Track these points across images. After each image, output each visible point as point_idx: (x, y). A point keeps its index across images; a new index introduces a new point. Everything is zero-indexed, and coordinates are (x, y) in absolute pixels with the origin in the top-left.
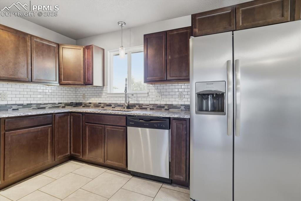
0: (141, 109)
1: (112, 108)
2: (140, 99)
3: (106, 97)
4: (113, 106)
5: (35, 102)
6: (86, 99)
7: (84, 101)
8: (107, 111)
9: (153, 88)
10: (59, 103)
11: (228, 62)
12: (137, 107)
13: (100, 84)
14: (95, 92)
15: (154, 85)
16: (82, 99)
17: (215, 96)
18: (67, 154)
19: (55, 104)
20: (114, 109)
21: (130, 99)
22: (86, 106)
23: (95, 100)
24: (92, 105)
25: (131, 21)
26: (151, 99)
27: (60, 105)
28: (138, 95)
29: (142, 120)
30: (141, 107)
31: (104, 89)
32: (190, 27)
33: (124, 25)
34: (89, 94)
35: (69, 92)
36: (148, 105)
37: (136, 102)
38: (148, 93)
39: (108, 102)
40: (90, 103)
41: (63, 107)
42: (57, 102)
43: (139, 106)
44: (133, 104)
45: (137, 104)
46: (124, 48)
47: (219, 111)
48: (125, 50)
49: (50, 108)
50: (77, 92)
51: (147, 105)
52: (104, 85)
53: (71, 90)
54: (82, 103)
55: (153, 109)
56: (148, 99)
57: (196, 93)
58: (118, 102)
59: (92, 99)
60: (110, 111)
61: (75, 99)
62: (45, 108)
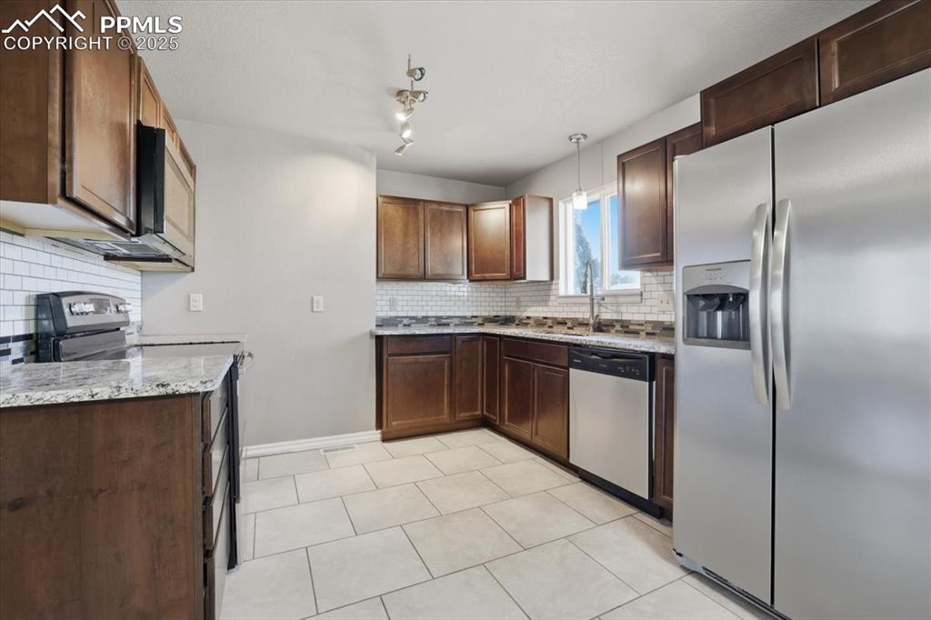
0: (626, 332)
1: (569, 328)
2: (623, 309)
3: (555, 303)
4: (569, 324)
5: (434, 314)
6: (522, 309)
7: (518, 314)
8: (556, 335)
9: (654, 280)
10: (473, 317)
11: (760, 208)
12: (618, 327)
13: (546, 277)
14: (536, 293)
15: (655, 273)
16: (515, 309)
17: (731, 299)
18: (476, 413)
19: (465, 317)
20: (570, 331)
21: (603, 310)
22: (523, 323)
23: (536, 312)
24: (531, 322)
25: (596, 129)
26: (647, 310)
27: (473, 320)
28: (621, 300)
29: (596, 354)
30: (627, 329)
31: (553, 287)
32: (699, 126)
33: (582, 140)
34: (528, 299)
35: (492, 294)
36: (642, 325)
37: (615, 317)
38: (641, 295)
39: (560, 315)
40: (528, 318)
41: (479, 324)
42: (469, 314)
43: (622, 326)
44: (608, 320)
45: (617, 321)
46: (584, 194)
47: (738, 339)
48: (588, 195)
49: (456, 325)
50: (508, 295)
51: (639, 325)
52: (552, 278)
53: (496, 290)
54: (514, 317)
55: (653, 334)
56: (643, 309)
57: (684, 294)
58: (579, 316)
59: (533, 309)
60: (561, 336)
61: (503, 309)
62: (448, 325)
